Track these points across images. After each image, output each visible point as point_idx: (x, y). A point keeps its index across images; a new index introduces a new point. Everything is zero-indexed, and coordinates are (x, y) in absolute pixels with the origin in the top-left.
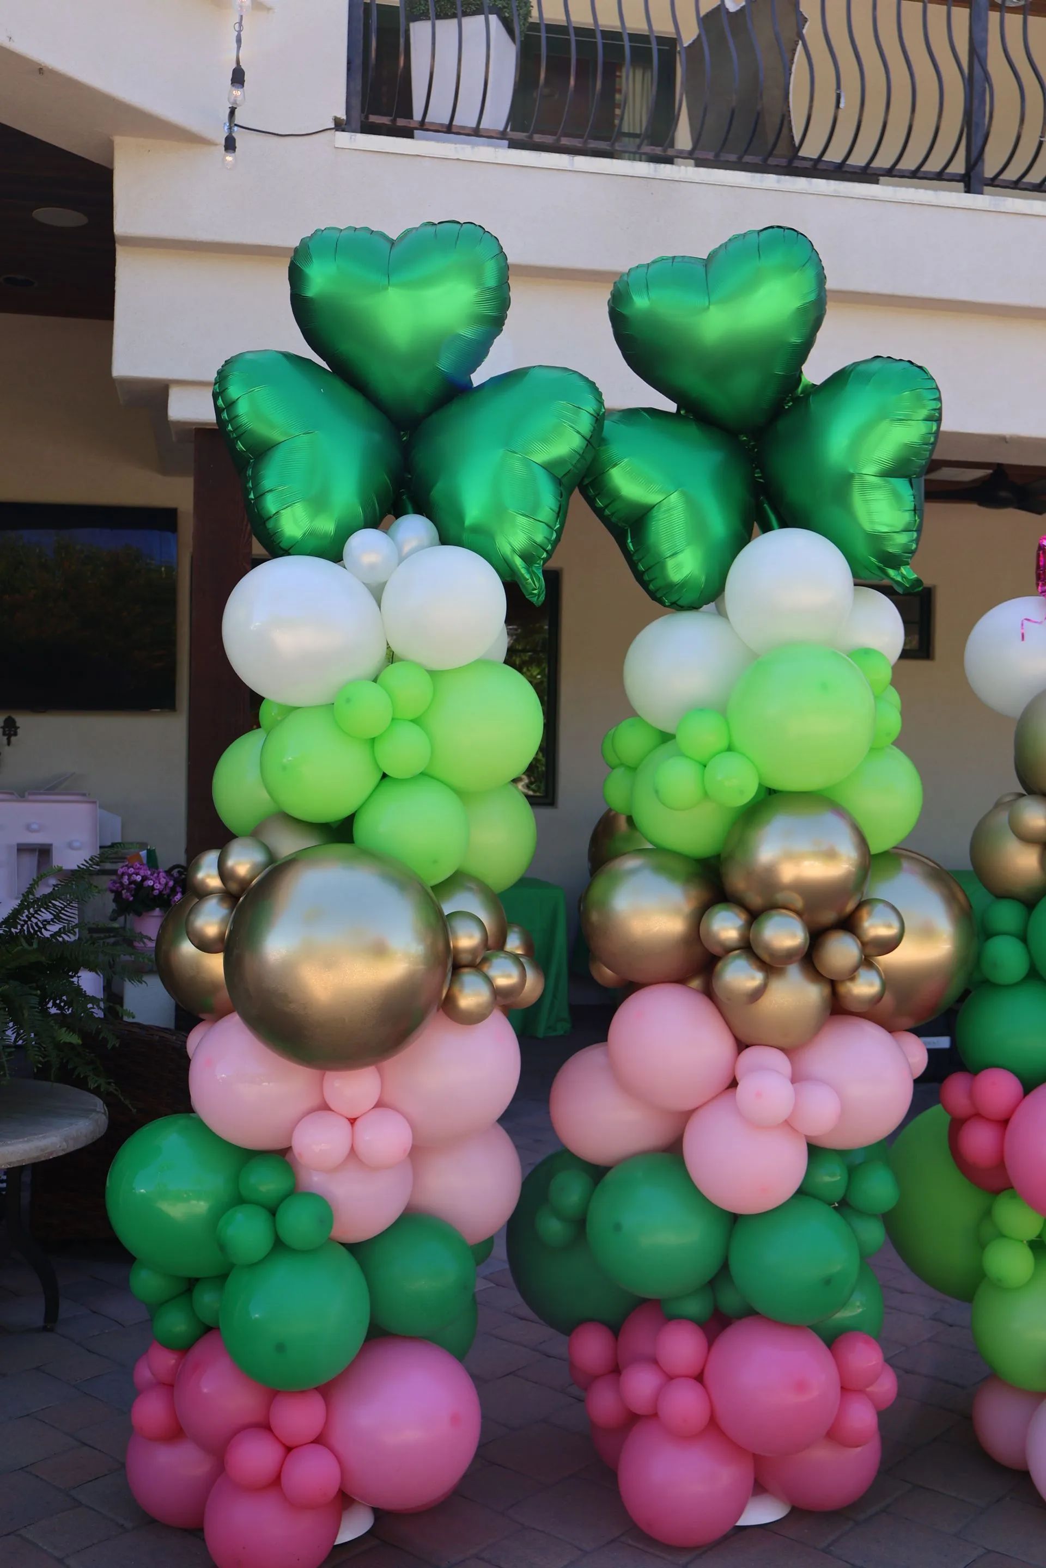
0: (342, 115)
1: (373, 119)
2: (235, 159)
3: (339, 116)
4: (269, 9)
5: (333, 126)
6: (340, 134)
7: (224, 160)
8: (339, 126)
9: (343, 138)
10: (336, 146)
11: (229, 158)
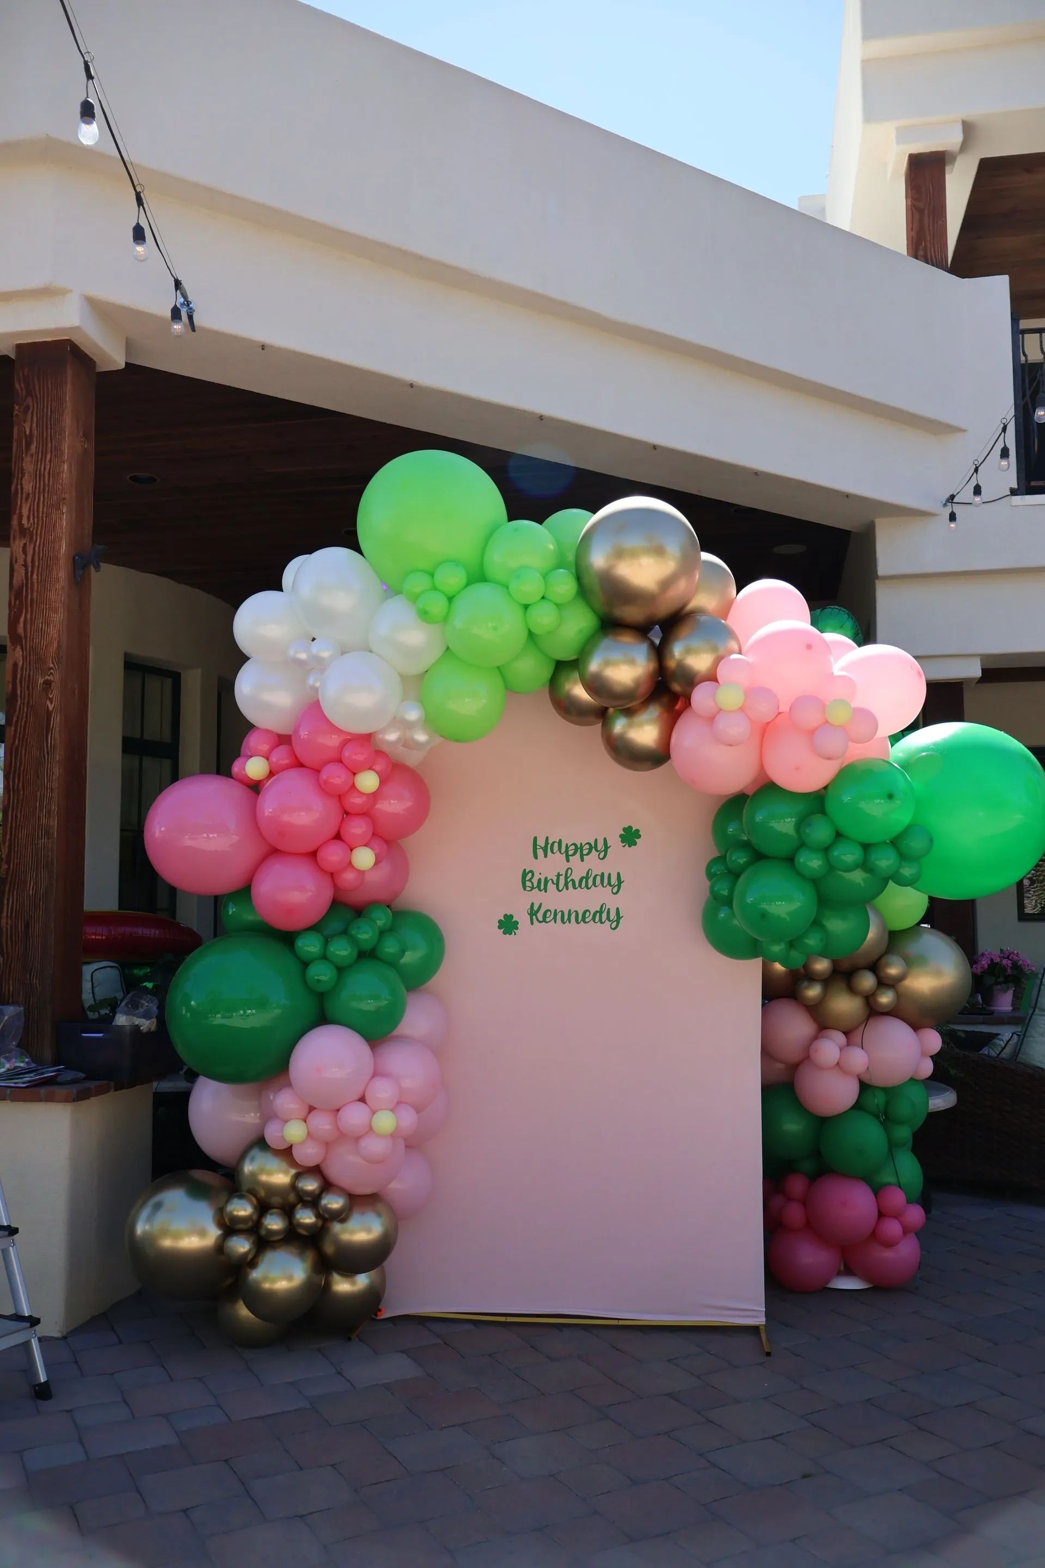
0: (1015, 486)
1: (1033, 483)
2: (956, 526)
3: (1013, 487)
4: (965, 431)
5: (1009, 493)
6: (1014, 497)
7: (949, 527)
8: (1013, 492)
9: (1017, 500)
10: (1013, 505)
11: (953, 525)
